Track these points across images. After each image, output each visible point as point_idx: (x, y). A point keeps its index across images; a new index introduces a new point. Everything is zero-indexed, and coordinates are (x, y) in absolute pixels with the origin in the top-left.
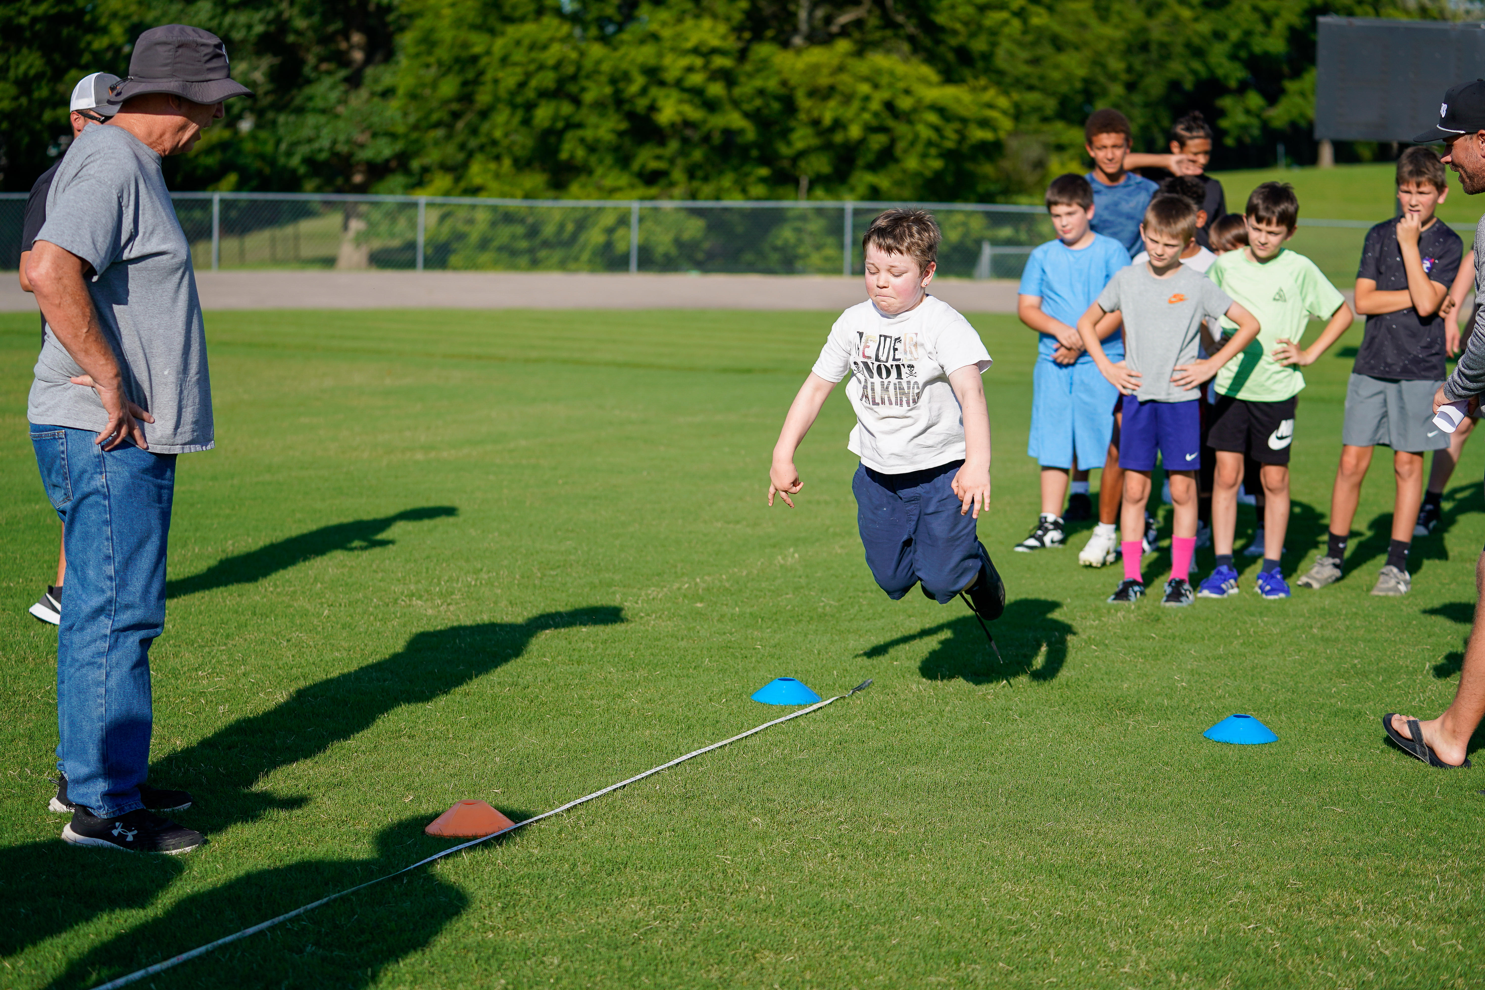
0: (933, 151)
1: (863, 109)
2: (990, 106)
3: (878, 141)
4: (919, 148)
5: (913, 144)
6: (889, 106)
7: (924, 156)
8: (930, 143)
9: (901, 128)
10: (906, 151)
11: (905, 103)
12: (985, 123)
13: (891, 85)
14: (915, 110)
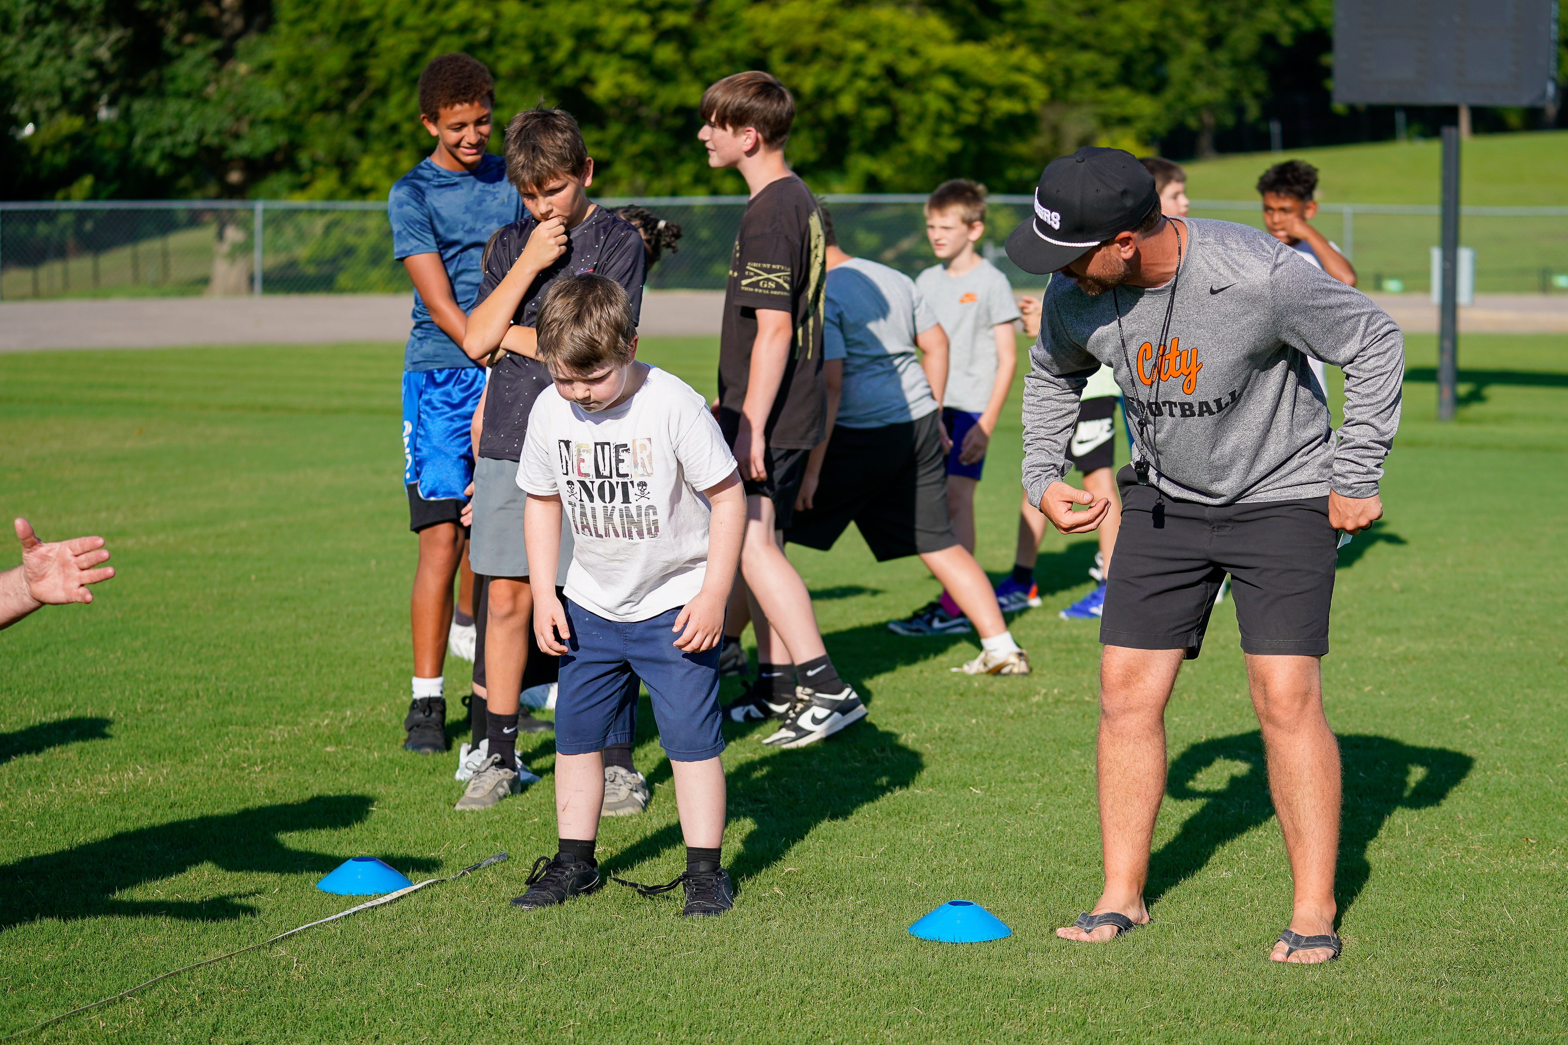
0: (947, 129)
1: (856, 75)
2: (1019, 69)
3: (876, 115)
4: (929, 123)
5: (920, 118)
6: (891, 72)
7: (936, 134)
8: (940, 117)
9: (905, 100)
10: (912, 128)
11: (909, 67)
12: (1011, 91)
13: (891, 44)
14: (922, 76)
